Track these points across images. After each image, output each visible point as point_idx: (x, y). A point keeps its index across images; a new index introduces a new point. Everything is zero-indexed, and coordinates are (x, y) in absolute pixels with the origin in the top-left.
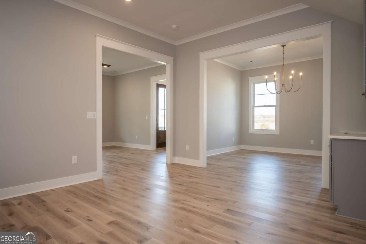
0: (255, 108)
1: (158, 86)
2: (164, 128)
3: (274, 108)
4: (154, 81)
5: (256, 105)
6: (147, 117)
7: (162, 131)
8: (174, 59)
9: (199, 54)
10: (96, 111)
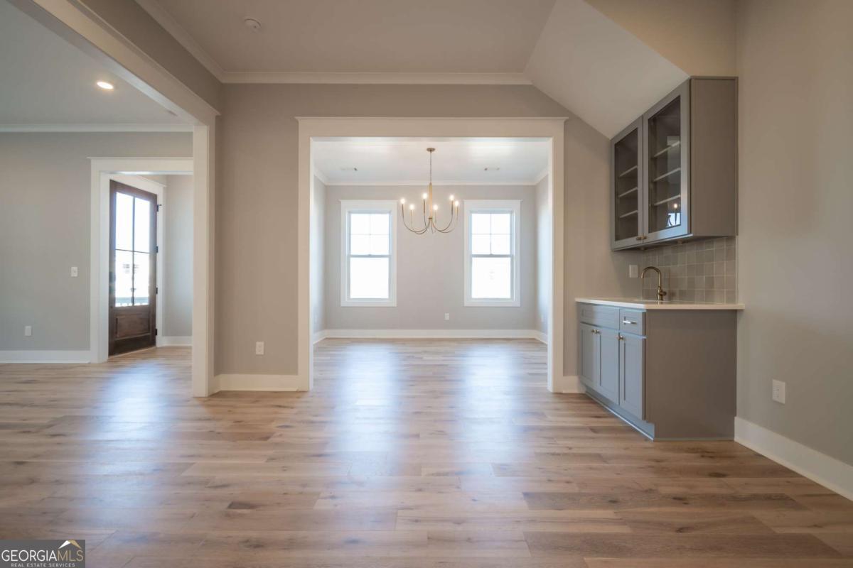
0: (352, 260)
1: (115, 187)
2: (130, 301)
3: (387, 259)
4: (102, 171)
5: (352, 253)
7: (122, 307)
8: (218, 116)
9: (297, 122)
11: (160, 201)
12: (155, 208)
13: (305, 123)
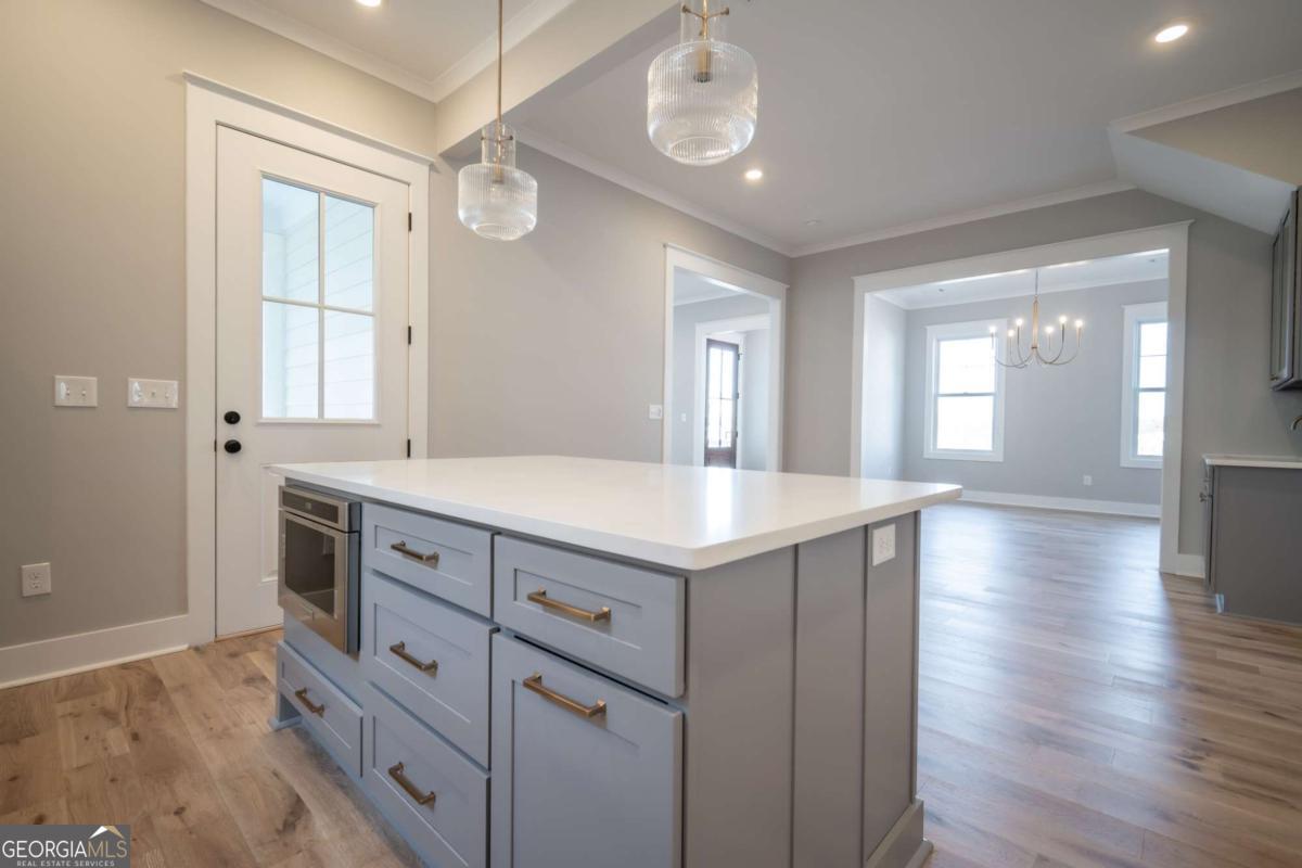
0: (940, 400)
1: (710, 343)
3: (991, 398)
4: (702, 333)
5: (941, 391)
6: (684, 415)
8: (788, 290)
9: (853, 281)
10: (663, 403)
11: (741, 351)
12: (738, 357)
13: (859, 281)
